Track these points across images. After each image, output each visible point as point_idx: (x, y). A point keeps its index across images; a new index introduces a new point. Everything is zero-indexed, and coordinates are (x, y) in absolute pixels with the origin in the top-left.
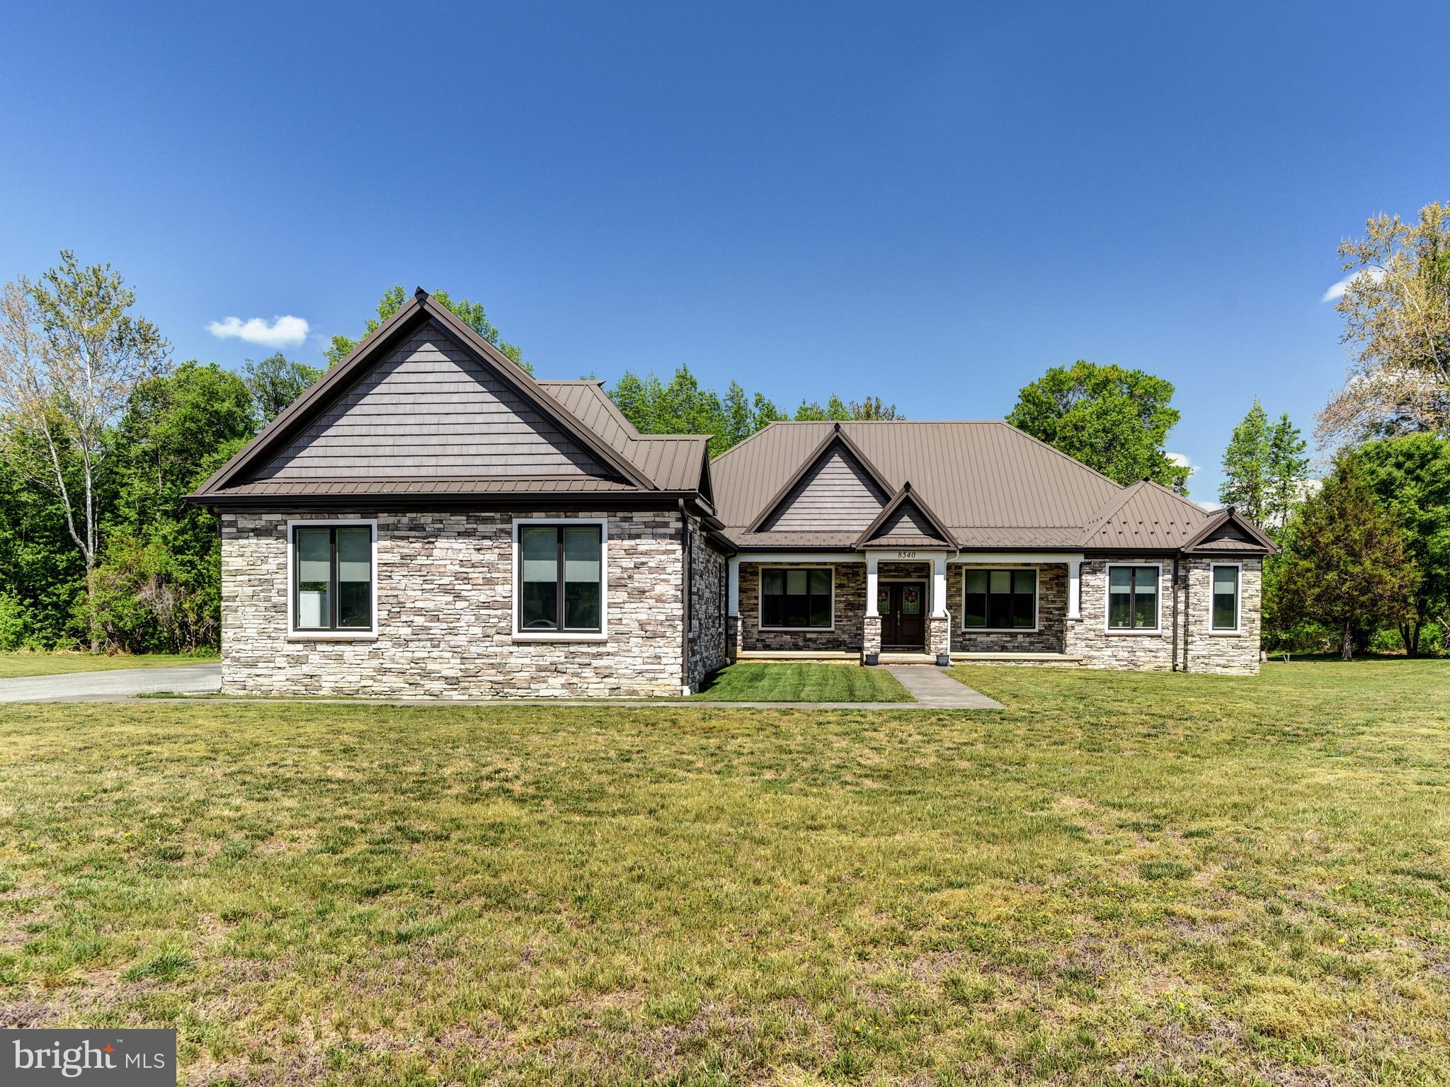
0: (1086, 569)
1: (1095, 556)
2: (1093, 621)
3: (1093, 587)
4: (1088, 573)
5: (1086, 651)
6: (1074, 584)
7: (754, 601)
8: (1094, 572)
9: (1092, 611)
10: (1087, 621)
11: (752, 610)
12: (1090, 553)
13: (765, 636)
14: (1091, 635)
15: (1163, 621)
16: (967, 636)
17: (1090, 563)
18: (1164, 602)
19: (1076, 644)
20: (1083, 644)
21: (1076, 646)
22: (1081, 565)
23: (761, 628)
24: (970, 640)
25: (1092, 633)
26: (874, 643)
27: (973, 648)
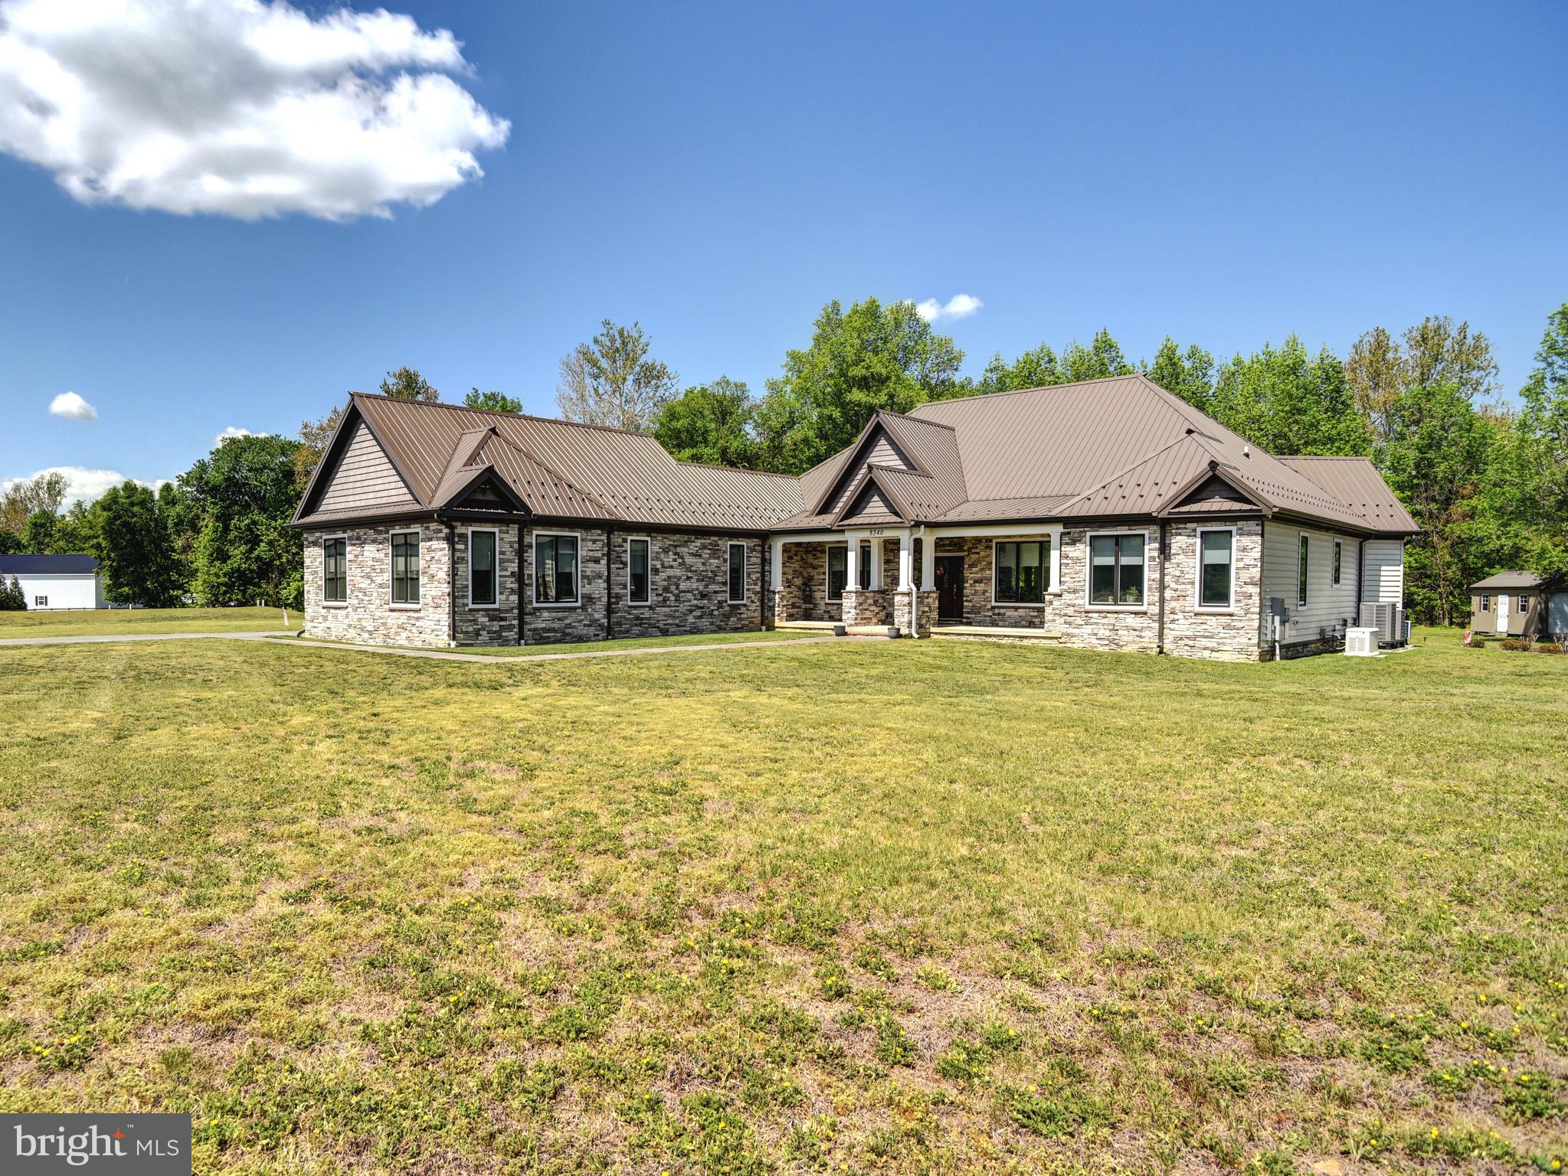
0: (1066, 539)
1: (1074, 525)
2: (1072, 596)
3: (1072, 558)
4: (1067, 544)
5: (1065, 629)
6: (1054, 555)
7: (822, 577)
8: (1073, 542)
9: (1072, 585)
10: (1066, 596)
11: (821, 584)
12: (1068, 522)
13: (830, 608)
14: (1070, 611)
15: (1150, 595)
16: (996, 611)
17: (1069, 533)
18: (1150, 575)
19: (1054, 621)
20: (1062, 620)
21: (1054, 625)
22: (1062, 534)
23: (827, 601)
24: (999, 614)
25: (1072, 609)
26: (850, 615)
27: (1001, 623)
